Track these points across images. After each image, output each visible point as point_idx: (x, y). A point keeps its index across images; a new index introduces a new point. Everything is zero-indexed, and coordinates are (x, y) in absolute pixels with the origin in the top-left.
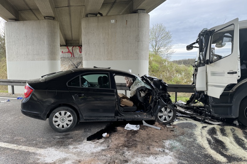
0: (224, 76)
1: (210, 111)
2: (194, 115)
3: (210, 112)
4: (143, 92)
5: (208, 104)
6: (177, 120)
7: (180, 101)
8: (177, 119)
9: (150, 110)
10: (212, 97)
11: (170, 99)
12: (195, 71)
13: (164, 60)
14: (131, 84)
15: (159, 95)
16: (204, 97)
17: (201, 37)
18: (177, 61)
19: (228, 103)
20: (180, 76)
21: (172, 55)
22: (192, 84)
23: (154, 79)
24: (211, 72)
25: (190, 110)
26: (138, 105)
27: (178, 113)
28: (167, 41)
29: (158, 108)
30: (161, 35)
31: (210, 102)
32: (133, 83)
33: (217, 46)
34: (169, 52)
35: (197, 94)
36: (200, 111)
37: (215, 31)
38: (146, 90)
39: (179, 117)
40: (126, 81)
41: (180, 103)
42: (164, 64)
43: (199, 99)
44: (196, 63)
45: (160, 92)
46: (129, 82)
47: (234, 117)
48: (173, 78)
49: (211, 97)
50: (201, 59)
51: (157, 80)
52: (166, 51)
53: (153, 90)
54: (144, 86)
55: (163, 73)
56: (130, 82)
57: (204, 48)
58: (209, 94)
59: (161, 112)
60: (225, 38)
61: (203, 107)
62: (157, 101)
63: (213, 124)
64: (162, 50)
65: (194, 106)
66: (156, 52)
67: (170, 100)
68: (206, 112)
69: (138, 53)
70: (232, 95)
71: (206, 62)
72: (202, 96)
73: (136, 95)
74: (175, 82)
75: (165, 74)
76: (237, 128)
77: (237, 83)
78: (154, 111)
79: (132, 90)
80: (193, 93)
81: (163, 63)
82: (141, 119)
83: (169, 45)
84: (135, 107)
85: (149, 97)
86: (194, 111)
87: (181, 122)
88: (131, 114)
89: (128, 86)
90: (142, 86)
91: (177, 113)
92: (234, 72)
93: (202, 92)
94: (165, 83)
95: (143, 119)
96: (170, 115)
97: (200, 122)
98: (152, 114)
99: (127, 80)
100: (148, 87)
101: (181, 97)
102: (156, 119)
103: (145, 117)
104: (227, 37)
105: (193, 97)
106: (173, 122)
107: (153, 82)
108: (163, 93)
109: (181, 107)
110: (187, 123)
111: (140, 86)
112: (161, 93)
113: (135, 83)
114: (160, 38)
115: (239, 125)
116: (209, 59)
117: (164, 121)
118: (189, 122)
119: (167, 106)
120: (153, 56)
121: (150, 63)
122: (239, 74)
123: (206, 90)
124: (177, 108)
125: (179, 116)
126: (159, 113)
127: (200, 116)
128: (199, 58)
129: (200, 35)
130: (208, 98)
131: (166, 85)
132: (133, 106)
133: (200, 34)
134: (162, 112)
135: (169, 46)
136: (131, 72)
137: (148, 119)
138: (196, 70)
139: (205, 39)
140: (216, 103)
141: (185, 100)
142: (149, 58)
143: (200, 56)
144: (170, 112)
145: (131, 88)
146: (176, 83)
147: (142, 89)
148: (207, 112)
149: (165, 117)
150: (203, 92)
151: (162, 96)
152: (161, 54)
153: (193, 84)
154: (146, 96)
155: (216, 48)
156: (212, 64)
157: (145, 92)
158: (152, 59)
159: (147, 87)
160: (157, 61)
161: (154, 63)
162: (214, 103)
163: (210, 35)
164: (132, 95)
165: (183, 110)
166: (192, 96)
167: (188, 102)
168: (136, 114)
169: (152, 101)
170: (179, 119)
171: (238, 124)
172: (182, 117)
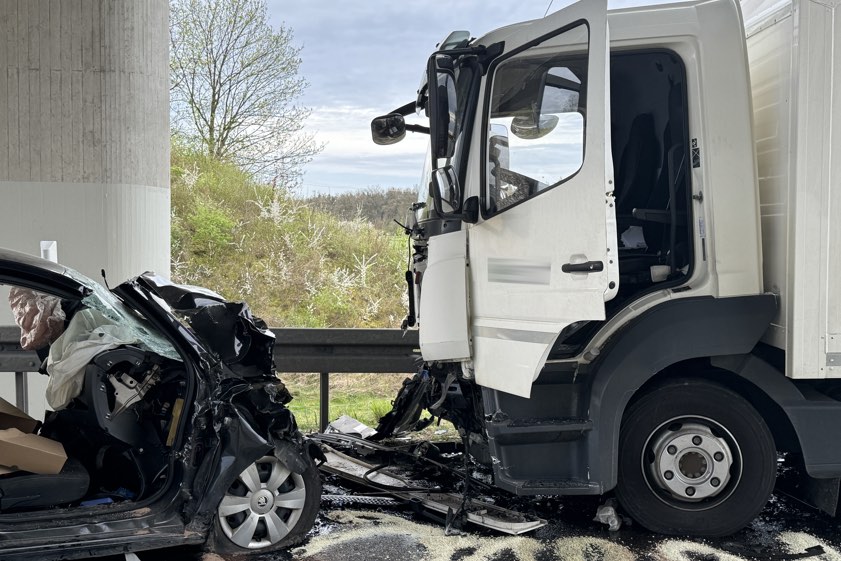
0: (548, 284)
1: (490, 464)
2: (414, 495)
3: (488, 469)
4: (128, 380)
5: (479, 431)
6: (325, 531)
7: (343, 418)
8: (326, 521)
9: (174, 486)
10: (500, 393)
11: (288, 412)
12: (418, 257)
13: (261, 192)
14: (52, 331)
15: (224, 396)
16: (459, 391)
17: (441, 76)
18: (331, 201)
19: (568, 418)
20: (347, 283)
21: (305, 167)
22: (405, 326)
23: (198, 302)
24: (490, 260)
25: (394, 468)
26: (100, 461)
27: (334, 489)
28: (278, 84)
29: (218, 467)
30: (238, 45)
31: (490, 418)
32: (66, 324)
33: (518, 128)
34: (286, 149)
35: (426, 378)
36: (442, 470)
37: (506, 51)
38: (147, 366)
39: (339, 512)
40: (16, 311)
41: (345, 429)
42: (264, 214)
43: (434, 406)
44: (420, 212)
45: (231, 375)
46: (37, 318)
47: (597, 488)
48: (313, 291)
49: (492, 390)
50: (443, 195)
51: (217, 304)
52: (274, 142)
53: (190, 365)
54: (134, 340)
55: (258, 264)
56: (43, 320)
57: (454, 138)
58: (483, 379)
59: (239, 489)
60: (549, 91)
61: (459, 444)
62: (217, 428)
63: (506, 535)
64: (250, 130)
65: (413, 446)
66: (218, 142)
67: (286, 419)
68: (471, 471)
69: (100, 141)
70: (586, 380)
71: (465, 207)
72: (451, 389)
73: (84, 401)
74: (324, 315)
75: (271, 272)
76: (611, 544)
77: (602, 317)
78: (198, 489)
79: (58, 367)
80: (411, 376)
81: (258, 211)
82: (114, 547)
83: (290, 108)
84: (81, 478)
85: (170, 410)
86: (415, 470)
87: (348, 536)
88: (50, 520)
89: (31, 347)
90: (122, 346)
91: (327, 487)
92: (590, 263)
93: (447, 368)
94: (262, 324)
95: (127, 547)
96: (288, 504)
97: (443, 526)
98: (187, 510)
99: (23, 306)
100: (163, 348)
101: (353, 398)
102: (207, 538)
103: (142, 533)
104: (559, 87)
105: (411, 393)
106: (305, 542)
107: (193, 318)
108: (248, 380)
109: (350, 452)
110: (375, 542)
111: (109, 343)
112: (240, 382)
113: (82, 324)
114: (239, 65)
115: (623, 527)
116: (477, 193)
117: (253, 545)
118: (390, 531)
119: (271, 453)
120: (199, 162)
121: (181, 204)
122: (612, 272)
123: (468, 355)
124: (324, 460)
125: (336, 507)
126: (227, 499)
127: (445, 496)
128: (434, 187)
129: (433, 65)
130: (480, 397)
131: (269, 333)
132: (67, 467)
133: (433, 58)
134: (246, 490)
135: (289, 112)
136: (53, 258)
137: (160, 540)
138: (421, 252)
139: (458, 88)
140: (518, 424)
141: (369, 415)
142: (176, 174)
143: (434, 174)
144: (289, 486)
145: (50, 360)
146: (329, 320)
147: (121, 363)
148: (479, 470)
149: (262, 521)
150: (454, 366)
151: (243, 399)
152: (244, 153)
153: (409, 328)
154: (147, 406)
155: (514, 141)
156: (493, 221)
157: (139, 377)
158: (191, 179)
159: (156, 349)
160: (225, 195)
161: (203, 207)
162: (508, 422)
163: (481, 67)
164: (62, 401)
165: (358, 470)
166: (406, 391)
167: (387, 424)
168: (80, 520)
169: (185, 428)
170: (336, 521)
171: (615, 524)
172: (356, 506)
